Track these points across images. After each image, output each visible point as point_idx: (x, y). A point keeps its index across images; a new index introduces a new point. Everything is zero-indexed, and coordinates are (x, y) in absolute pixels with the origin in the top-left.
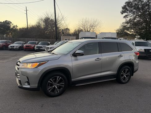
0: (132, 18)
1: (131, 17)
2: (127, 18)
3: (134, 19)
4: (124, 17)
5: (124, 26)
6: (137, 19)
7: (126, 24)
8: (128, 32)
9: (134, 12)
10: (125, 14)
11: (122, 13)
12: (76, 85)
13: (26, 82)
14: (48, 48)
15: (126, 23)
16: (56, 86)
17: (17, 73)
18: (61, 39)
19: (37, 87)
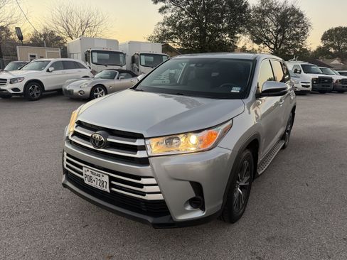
0: (173, 14)
1: (173, 12)
2: (165, 12)
3: (179, 16)
4: (161, 10)
5: (164, 31)
6: (186, 18)
7: (166, 27)
10: (161, 4)
11: (156, 2)
12: (259, 174)
14: (5, 81)
15: (163, 24)
17: (139, 178)
18: (16, 55)
19: (220, 209)
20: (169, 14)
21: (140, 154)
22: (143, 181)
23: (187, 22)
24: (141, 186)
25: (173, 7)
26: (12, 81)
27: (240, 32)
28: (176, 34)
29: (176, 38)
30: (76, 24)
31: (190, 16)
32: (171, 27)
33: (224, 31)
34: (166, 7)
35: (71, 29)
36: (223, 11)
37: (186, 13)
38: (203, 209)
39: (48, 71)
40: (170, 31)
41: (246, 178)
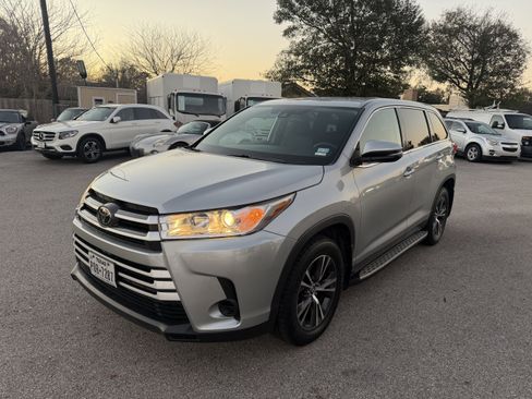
0: (305, 37)
1: (304, 34)
2: (293, 35)
3: (315, 39)
4: (287, 33)
5: (290, 63)
6: (323, 43)
7: (293, 57)
8: (298, 82)
9: (312, 20)
10: (287, 24)
11: (279, 21)
13: (212, 309)
14: (51, 135)
15: (290, 52)
16: (315, 297)
17: (148, 269)
19: (267, 319)
20: (298, 39)
21: (151, 237)
22: (154, 274)
23: (326, 49)
24: (151, 280)
25: (306, 27)
26: (62, 135)
27: (410, 63)
28: (309, 67)
29: (307, 73)
31: (331, 41)
32: (300, 57)
33: (385, 62)
34: (295, 28)
35: (157, 61)
36: (384, 32)
37: (325, 36)
38: (237, 317)
39: (112, 121)
40: (300, 63)
41: (329, 282)
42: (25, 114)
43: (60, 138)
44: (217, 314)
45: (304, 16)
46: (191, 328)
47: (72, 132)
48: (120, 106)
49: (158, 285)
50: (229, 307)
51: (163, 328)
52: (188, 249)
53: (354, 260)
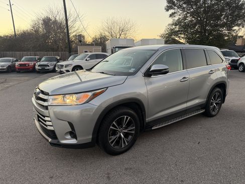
0: (180, 17)
1: (180, 15)
2: (174, 16)
3: (185, 18)
4: (171, 16)
5: (172, 30)
6: (189, 19)
7: (174, 27)
8: (176, 38)
9: (184, 8)
10: (171, 11)
11: (167, 10)
12: (153, 128)
13: (66, 134)
14: (62, 66)
15: (173, 24)
16: (122, 134)
17: (44, 117)
18: (77, 51)
19: (90, 141)
20: (176, 18)
21: (45, 104)
22: (46, 119)
23: (191, 21)
24: (45, 121)
25: (180, 12)
26: (66, 66)
27: (238, 25)
28: (182, 31)
29: (181, 34)
30: (116, 30)
31: (193, 17)
32: (177, 27)
33: (223, 26)
34: (175, 13)
35: (113, 33)
36: (223, 10)
37: (190, 16)
38: (76, 139)
39: (86, 60)
40: (177, 29)
41: (130, 128)
42: (58, 58)
43: (66, 67)
44: (69, 137)
45: (180, 7)
46: (59, 142)
47: (70, 65)
48: (90, 54)
49: (48, 123)
50: (73, 134)
51: (50, 140)
52: (58, 109)
53: (147, 120)
